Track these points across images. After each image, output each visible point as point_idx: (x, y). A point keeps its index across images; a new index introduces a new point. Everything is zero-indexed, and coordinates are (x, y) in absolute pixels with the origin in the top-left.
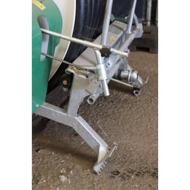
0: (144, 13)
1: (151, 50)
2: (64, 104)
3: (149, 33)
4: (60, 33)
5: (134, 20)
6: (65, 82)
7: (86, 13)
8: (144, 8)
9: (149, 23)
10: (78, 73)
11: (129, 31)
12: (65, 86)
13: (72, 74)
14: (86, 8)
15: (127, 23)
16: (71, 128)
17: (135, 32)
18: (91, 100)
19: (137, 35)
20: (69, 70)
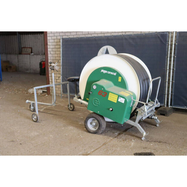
0: (164, 102)
1: (165, 115)
2: (134, 120)
3: (165, 109)
4: (135, 100)
5: (157, 101)
6: (135, 114)
7: (142, 96)
8: (164, 100)
9: (166, 106)
10: (139, 111)
11: (155, 104)
12: (136, 115)
13: (138, 111)
14: (142, 95)
15: (154, 102)
16: (136, 127)
17: (157, 105)
18: (142, 120)
19: (158, 106)
20: (137, 110)
